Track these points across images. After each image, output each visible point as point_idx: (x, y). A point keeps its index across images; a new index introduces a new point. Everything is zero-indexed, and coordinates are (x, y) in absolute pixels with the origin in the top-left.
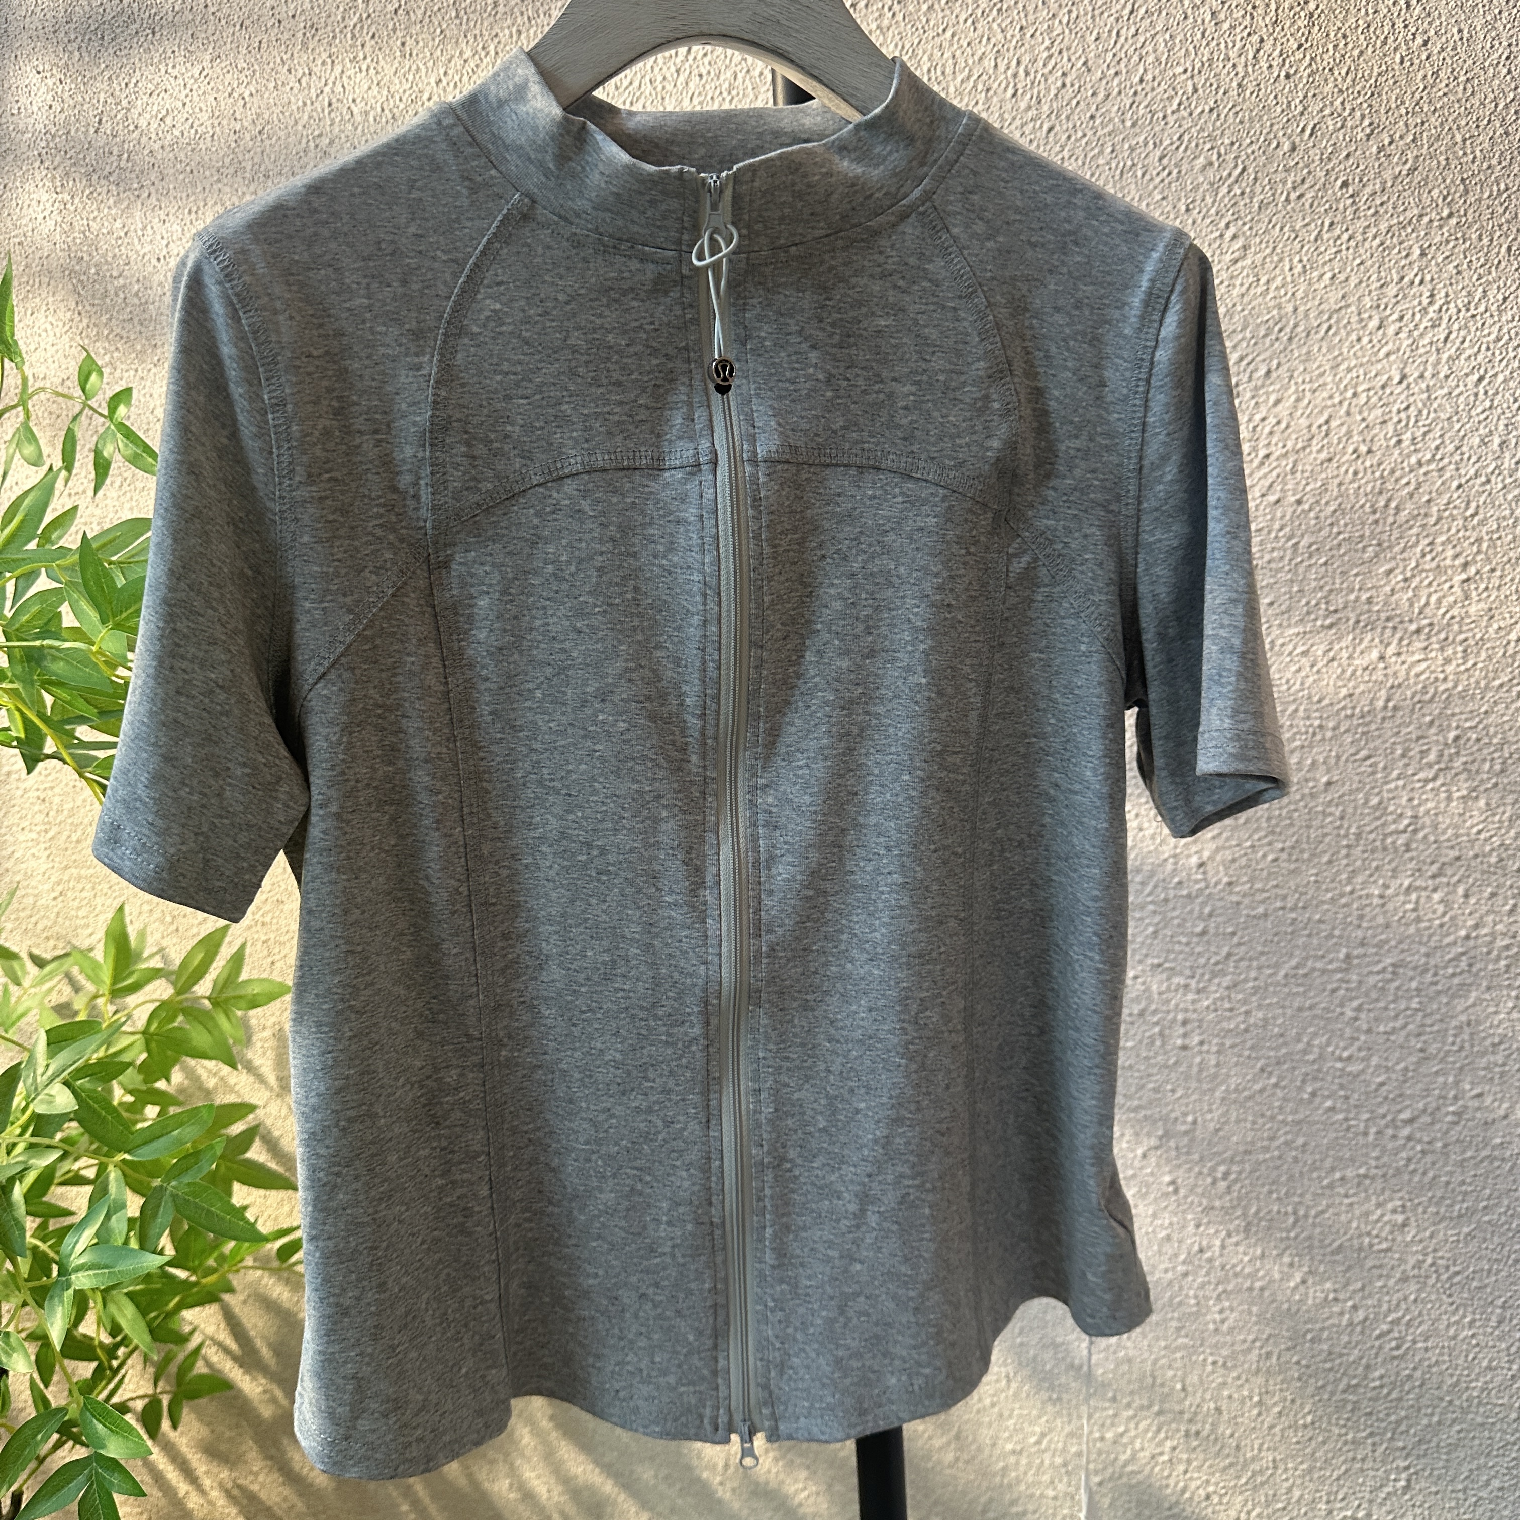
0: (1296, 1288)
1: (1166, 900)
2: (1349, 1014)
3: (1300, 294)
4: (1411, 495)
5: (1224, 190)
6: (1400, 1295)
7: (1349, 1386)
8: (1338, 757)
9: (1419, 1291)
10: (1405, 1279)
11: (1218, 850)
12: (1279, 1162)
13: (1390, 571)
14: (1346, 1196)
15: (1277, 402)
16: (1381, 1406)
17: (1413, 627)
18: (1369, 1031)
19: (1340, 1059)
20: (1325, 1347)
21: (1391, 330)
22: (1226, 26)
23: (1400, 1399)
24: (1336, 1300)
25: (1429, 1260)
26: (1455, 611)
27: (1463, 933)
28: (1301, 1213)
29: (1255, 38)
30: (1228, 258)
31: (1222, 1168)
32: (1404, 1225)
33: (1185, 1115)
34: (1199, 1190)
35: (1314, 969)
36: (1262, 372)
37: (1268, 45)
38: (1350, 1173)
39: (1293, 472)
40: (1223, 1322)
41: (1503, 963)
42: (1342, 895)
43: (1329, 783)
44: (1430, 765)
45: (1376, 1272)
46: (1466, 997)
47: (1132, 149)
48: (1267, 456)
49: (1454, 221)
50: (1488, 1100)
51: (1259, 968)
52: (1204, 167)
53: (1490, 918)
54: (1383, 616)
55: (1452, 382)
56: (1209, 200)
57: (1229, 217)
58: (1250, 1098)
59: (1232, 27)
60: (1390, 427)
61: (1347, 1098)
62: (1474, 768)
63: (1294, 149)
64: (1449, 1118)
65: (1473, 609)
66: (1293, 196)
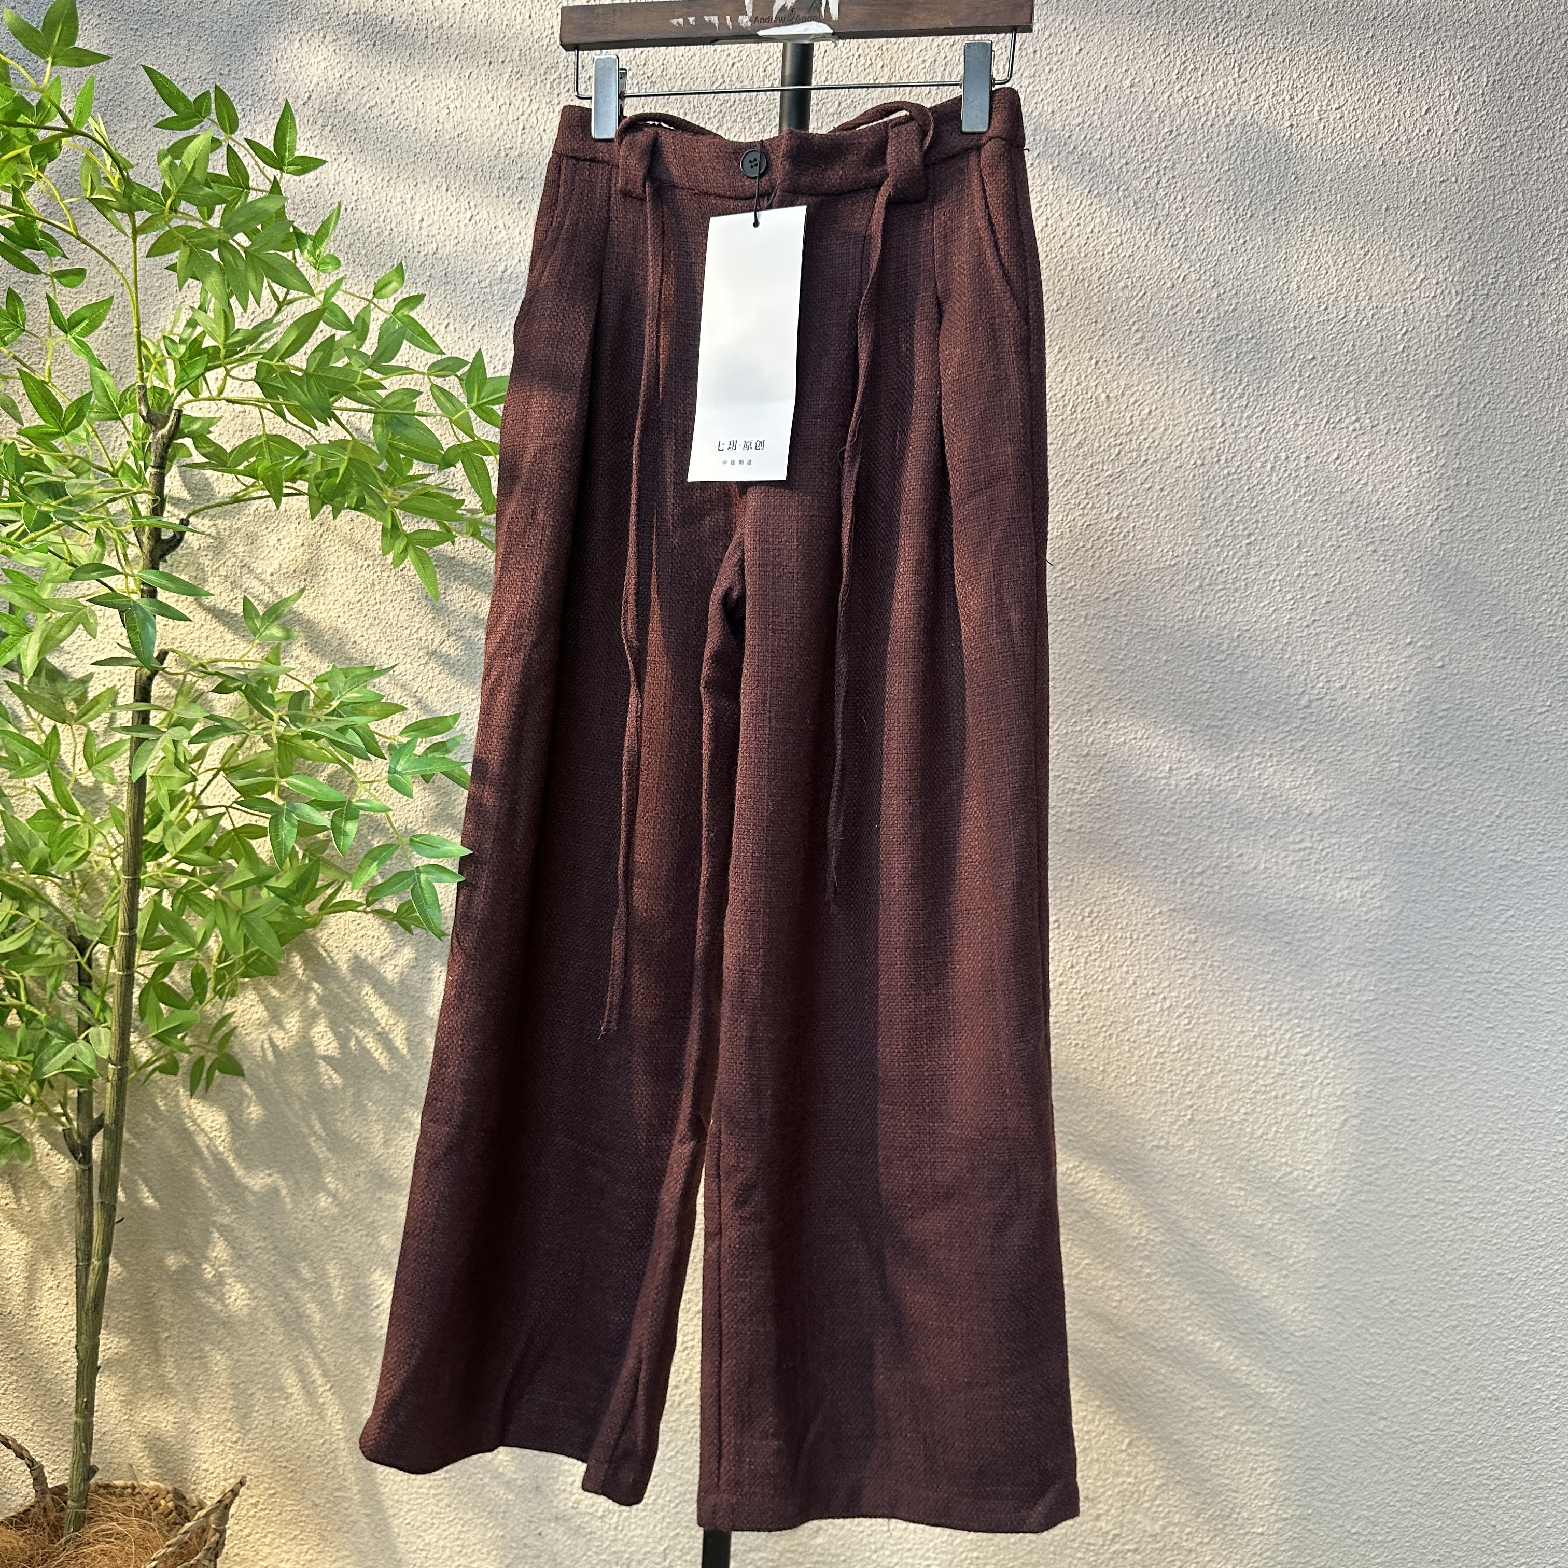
0: (1129, 988)
1: (1066, 733)
2: (1169, 805)
3: (1171, 369)
4: (1223, 492)
5: (1133, 303)
6: (1191, 988)
7: (1159, 1053)
8: (1172, 645)
9: (1203, 984)
10: (1194, 977)
11: (1099, 702)
12: (1123, 903)
13: (1208, 536)
14: (1162, 924)
15: (1154, 429)
16: (1177, 1065)
17: (1219, 569)
18: (1180, 816)
19: (1162, 834)
20: (1146, 1027)
21: (1219, 396)
22: (1141, 211)
23: (1189, 1059)
24: (1153, 994)
25: (1209, 963)
26: (1242, 561)
27: (1236, 754)
28: (1135, 937)
29: (1156, 221)
30: (1133, 342)
31: (1088, 909)
32: (1196, 941)
33: (1068, 875)
34: (1073, 925)
35: (1150, 777)
36: (1147, 411)
37: (1163, 226)
38: (1165, 909)
39: (1160, 472)
40: (1083, 1015)
41: (1257, 773)
42: (1169, 731)
43: (1166, 661)
44: (1223, 652)
45: (1177, 973)
46: (1236, 794)
47: (1083, 270)
48: (1146, 461)
49: (1254, 341)
50: (1246, 858)
51: (1119, 777)
52: (1123, 288)
53: (1251, 745)
54: (1203, 561)
55: (1248, 430)
56: (1125, 307)
57: (1135, 318)
58: (1107, 862)
59: (1144, 213)
60: (1214, 452)
61: (1165, 859)
62: (1247, 654)
63: (1173, 286)
64: (1224, 870)
65: (1252, 561)
66: (1171, 313)
